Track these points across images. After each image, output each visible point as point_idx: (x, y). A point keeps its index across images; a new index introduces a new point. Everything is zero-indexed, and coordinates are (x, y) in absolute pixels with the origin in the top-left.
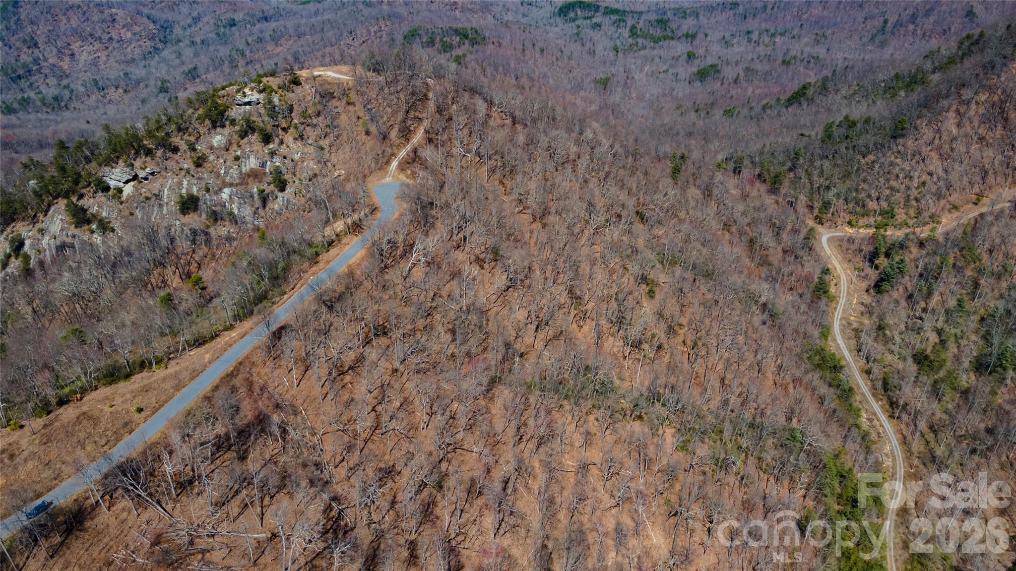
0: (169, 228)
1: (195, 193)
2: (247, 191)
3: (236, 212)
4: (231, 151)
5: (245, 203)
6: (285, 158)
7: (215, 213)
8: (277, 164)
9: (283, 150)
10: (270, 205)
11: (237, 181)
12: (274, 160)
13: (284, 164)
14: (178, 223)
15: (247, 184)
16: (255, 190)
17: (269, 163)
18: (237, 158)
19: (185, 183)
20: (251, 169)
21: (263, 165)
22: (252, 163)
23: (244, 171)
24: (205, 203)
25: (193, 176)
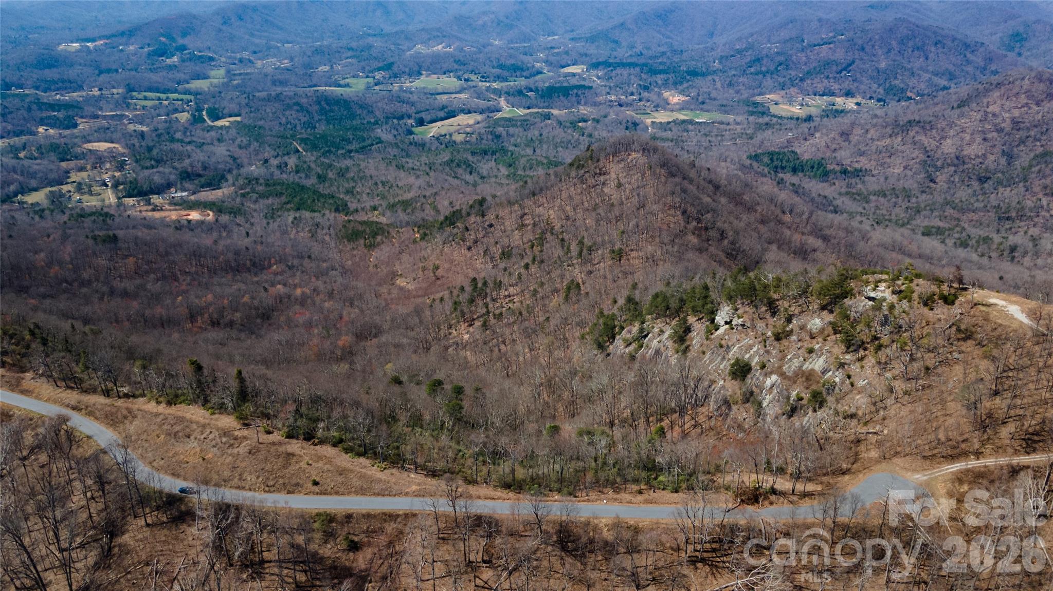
0: (713, 382)
1: (753, 364)
2: (787, 390)
3: (765, 404)
4: (814, 341)
5: (778, 401)
6: (849, 377)
7: (752, 393)
8: (837, 380)
9: (855, 368)
10: (795, 419)
11: (790, 374)
12: (837, 373)
13: (843, 382)
14: (722, 382)
15: (795, 382)
16: (795, 393)
17: (830, 373)
18: (811, 351)
19: (755, 349)
20: (812, 370)
21: (825, 372)
22: (818, 364)
23: (804, 368)
24: (752, 379)
25: (765, 347)
